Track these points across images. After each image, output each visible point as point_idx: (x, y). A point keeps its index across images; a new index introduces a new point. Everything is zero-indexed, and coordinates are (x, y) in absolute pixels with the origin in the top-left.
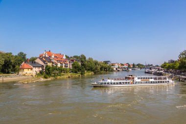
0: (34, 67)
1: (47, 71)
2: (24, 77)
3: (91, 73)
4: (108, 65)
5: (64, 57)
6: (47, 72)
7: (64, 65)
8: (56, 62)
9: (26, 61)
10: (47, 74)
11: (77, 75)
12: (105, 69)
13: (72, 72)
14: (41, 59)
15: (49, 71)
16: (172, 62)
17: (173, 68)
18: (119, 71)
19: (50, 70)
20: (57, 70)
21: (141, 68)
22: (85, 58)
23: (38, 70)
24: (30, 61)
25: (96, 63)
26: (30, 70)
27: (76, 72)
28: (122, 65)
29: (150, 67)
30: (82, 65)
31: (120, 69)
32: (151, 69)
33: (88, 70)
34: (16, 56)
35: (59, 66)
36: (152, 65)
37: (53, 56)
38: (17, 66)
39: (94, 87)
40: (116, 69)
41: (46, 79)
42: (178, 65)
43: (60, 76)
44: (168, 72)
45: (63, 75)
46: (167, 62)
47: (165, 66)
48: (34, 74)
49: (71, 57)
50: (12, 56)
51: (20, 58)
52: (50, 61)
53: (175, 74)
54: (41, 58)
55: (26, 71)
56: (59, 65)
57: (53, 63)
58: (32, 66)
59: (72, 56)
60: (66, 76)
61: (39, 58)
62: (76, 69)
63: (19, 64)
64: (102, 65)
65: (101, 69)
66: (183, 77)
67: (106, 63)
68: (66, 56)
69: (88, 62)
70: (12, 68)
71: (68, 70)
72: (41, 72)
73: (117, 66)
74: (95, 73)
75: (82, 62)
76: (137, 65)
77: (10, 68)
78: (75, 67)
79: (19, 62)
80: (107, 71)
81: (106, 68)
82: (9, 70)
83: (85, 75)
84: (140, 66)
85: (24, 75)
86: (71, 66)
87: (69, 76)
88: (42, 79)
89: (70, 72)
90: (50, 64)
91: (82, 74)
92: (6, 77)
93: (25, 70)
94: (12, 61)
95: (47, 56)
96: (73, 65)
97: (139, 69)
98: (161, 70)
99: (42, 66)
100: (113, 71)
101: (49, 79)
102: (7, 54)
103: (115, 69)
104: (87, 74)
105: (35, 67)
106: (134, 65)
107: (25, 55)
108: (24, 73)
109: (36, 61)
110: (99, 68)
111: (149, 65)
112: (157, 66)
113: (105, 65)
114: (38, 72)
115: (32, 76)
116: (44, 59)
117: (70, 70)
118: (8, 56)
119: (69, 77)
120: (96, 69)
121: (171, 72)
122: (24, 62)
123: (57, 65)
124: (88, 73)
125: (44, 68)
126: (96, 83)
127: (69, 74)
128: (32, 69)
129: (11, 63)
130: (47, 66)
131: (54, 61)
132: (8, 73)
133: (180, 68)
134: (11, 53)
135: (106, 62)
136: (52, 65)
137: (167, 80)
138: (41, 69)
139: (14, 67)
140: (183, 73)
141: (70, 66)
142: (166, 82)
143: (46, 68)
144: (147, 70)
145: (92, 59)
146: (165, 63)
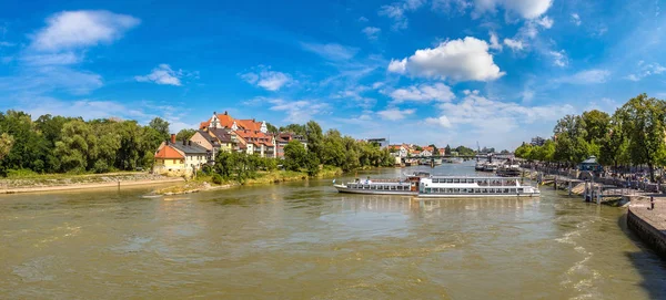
0: (187, 154)
1: (220, 165)
2: (165, 179)
3: (334, 171)
4: (381, 149)
5: (264, 129)
6: (220, 167)
7: (263, 149)
8: (243, 142)
9: (169, 140)
10: (220, 172)
11: (297, 177)
12: (371, 159)
13: (285, 167)
14: (206, 135)
15: (224, 164)
16: (541, 142)
17: (542, 157)
18: (408, 165)
19: (228, 162)
20: (244, 161)
21: (466, 158)
22: (318, 131)
23: (198, 162)
24: (178, 139)
25: (349, 145)
26: (178, 161)
27: (294, 169)
28: (418, 149)
29: (489, 154)
30: (313, 149)
31: (411, 161)
32: (490, 159)
33: (328, 163)
34: (146, 129)
35: (251, 153)
36: (493, 150)
37: (235, 127)
38: (149, 153)
39: (341, 192)
40: (403, 159)
41: (217, 187)
42: (552, 150)
43: (253, 178)
44: (529, 167)
45: (260, 176)
46: (528, 142)
47: (523, 152)
48: (189, 173)
49: (282, 129)
50: (137, 129)
51: (155, 134)
52: (227, 140)
53: (546, 172)
54: (204, 131)
55: (169, 164)
56: (250, 150)
57: (234, 144)
58: (183, 154)
59: (285, 126)
60: (267, 178)
61: (200, 131)
62: (294, 161)
63: (154, 148)
64: (364, 149)
65: (362, 159)
66: (563, 178)
67: (375, 145)
68: (268, 126)
69: (327, 141)
70: (137, 157)
71: (274, 162)
72: (205, 169)
73: (403, 152)
74: (346, 171)
75: (311, 140)
76: (457, 150)
77: (133, 157)
78: (293, 156)
79: (154, 143)
80: (377, 165)
81: (376, 158)
82: (132, 161)
83: (320, 175)
84: (464, 153)
85: (165, 175)
86: (282, 153)
87: (278, 178)
88: (209, 187)
89: (280, 169)
90: (226, 148)
91: (310, 174)
92: (125, 178)
93: (166, 161)
94: (138, 140)
95: (219, 126)
96: (285, 149)
97: (462, 160)
98: (515, 162)
99: (208, 153)
100: (392, 165)
101: (225, 186)
102: (126, 124)
103: (398, 160)
104: (323, 173)
105: (191, 154)
106: (448, 150)
107: (167, 124)
108: (165, 170)
109: (193, 139)
110: (356, 156)
111: (485, 151)
112: (506, 152)
113: (371, 150)
114: (198, 168)
115: (183, 176)
116: (211, 133)
117: (281, 162)
118: (129, 128)
119: (276, 182)
120: (348, 160)
121: (537, 168)
122: (164, 143)
123: (244, 148)
124: (326, 172)
125: (213, 158)
126: (343, 186)
127: (278, 174)
128: (182, 160)
129: (136, 144)
130: (220, 152)
131: (237, 139)
132: (130, 169)
133: (557, 157)
134: (135, 122)
135: (376, 143)
136: (234, 151)
137: (518, 186)
138: (204, 161)
139: (142, 154)
140: (562, 170)
141: (278, 152)
142: (514, 190)
143: (217, 157)
144: (481, 163)
145: (338, 133)
146: (523, 145)
